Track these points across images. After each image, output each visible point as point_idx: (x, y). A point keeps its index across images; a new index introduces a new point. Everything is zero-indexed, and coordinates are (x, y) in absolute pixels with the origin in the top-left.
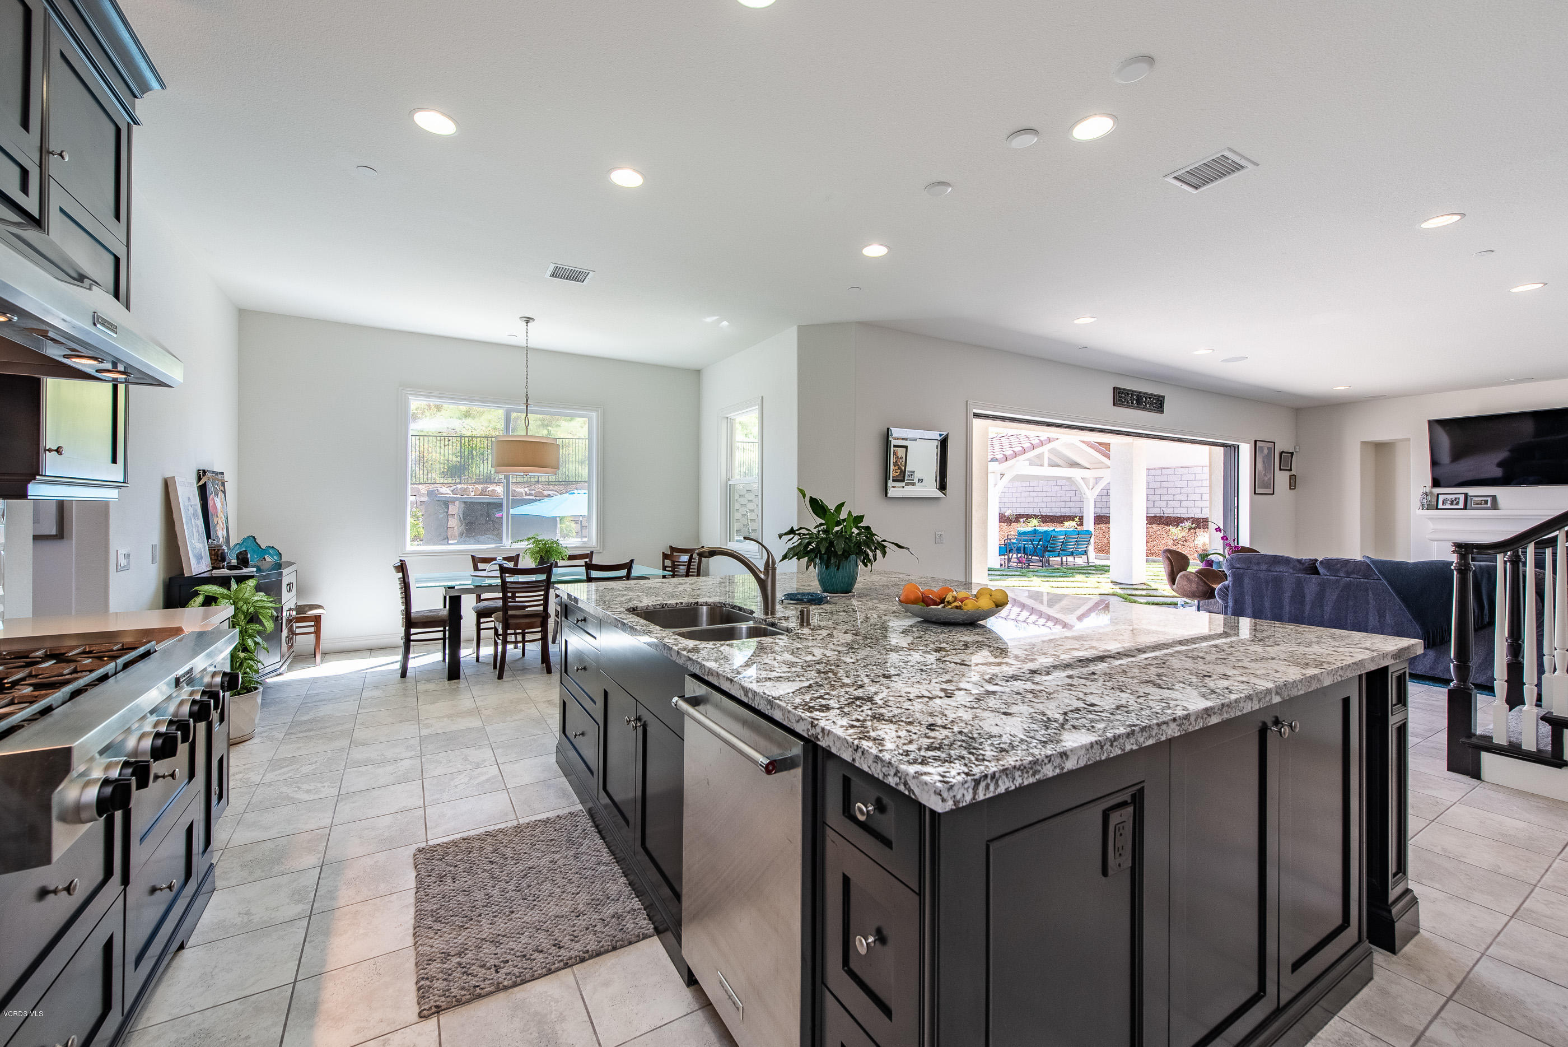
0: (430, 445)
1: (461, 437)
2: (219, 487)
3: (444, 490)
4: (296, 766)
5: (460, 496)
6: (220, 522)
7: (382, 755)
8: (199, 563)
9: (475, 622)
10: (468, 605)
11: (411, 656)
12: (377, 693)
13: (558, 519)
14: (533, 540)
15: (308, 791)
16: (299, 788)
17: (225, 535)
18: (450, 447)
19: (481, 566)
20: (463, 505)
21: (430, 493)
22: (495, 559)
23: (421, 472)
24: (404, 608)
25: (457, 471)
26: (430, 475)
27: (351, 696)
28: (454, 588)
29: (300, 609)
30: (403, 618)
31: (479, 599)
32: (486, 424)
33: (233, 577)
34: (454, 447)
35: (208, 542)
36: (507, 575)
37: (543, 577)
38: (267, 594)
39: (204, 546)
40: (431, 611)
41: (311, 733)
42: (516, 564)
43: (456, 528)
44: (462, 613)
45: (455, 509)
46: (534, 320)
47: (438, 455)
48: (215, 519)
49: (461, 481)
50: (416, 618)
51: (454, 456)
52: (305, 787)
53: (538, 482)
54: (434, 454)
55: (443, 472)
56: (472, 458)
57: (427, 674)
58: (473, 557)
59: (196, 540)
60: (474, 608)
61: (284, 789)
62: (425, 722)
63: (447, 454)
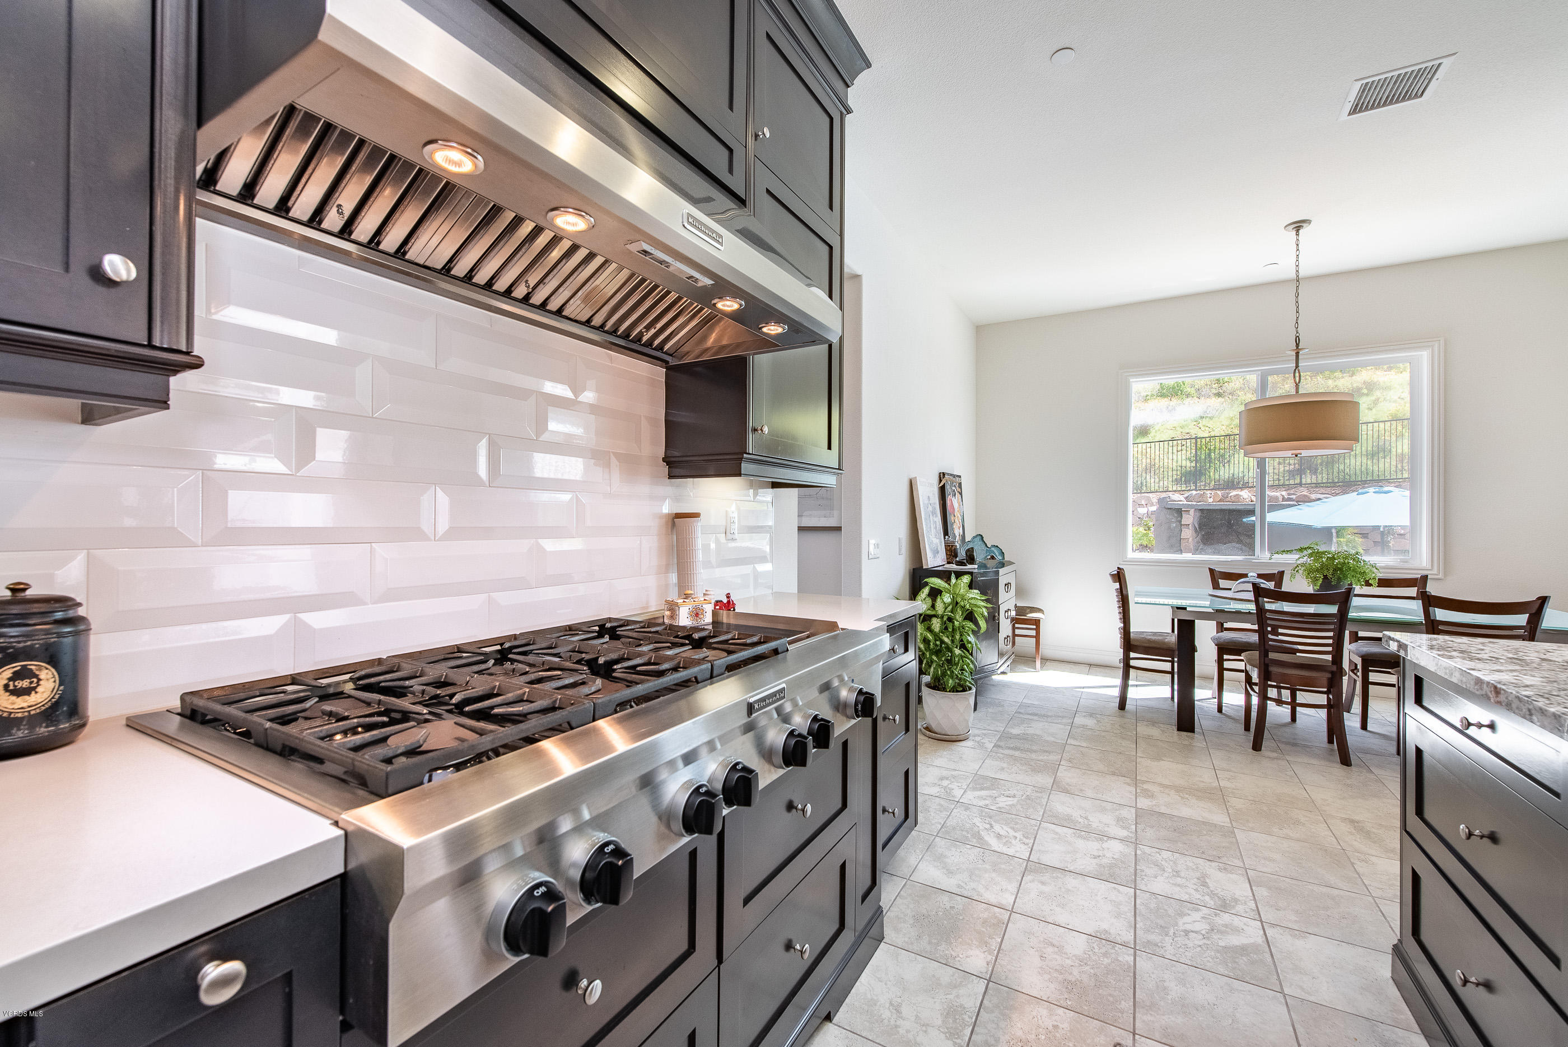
0: (1162, 452)
1: (1196, 438)
2: (957, 489)
3: (1176, 497)
4: (995, 793)
5: (1195, 503)
6: (956, 521)
7: (1086, 818)
8: (935, 557)
9: (1216, 658)
10: (1205, 634)
11: (1131, 682)
12: (1090, 722)
13: (1334, 531)
14: (1310, 551)
15: (999, 836)
16: (992, 827)
17: (961, 533)
18: (1184, 452)
19: (1223, 583)
20: (1198, 514)
21: (1160, 501)
22: (1245, 576)
23: (1153, 480)
24: (1122, 625)
25: (1192, 476)
26: (1161, 483)
27: (1063, 717)
28: (1185, 609)
29: (1021, 610)
30: (1121, 637)
31: (1221, 628)
32: (1227, 423)
33: (954, 571)
34: (1189, 453)
35: (945, 538)
36: (1265, 599)
37: (1333, 609)
38: (983, 593)
39: (941, 542)
40: (1155, 634)
41: (1017, 753)
42: (1279, 583)
43: (1190, 540)
44: (1196, 643)
45: (1190, 519)
46: (1310, 223)
47: (1170, 461)
48: (952, 518)
49: (1196, 487)
50: (1135, 640)
51: (1188, 462)
52: (997, 828)
53: (1301, 484)
54: (1166, 460)
55: (1176, 479)
56: (1210, 462)
57: (1149, 714)
58: (1211, 571)
59: (933, 536)
60: (1213, 639)
61: (977, 821)
62: (1145, 786)
63: (1182, 459)
